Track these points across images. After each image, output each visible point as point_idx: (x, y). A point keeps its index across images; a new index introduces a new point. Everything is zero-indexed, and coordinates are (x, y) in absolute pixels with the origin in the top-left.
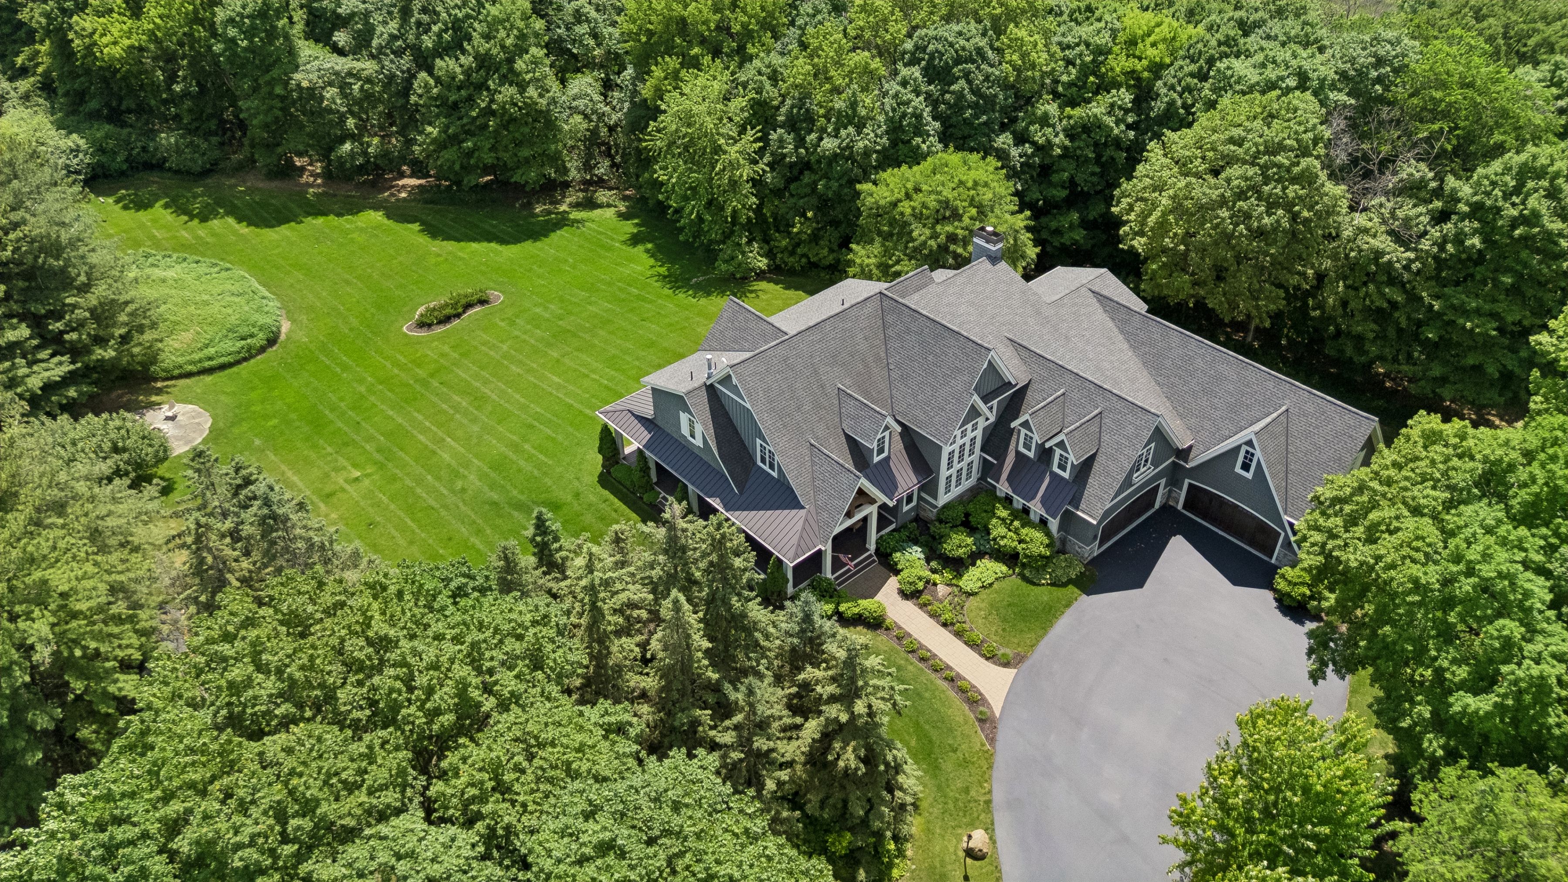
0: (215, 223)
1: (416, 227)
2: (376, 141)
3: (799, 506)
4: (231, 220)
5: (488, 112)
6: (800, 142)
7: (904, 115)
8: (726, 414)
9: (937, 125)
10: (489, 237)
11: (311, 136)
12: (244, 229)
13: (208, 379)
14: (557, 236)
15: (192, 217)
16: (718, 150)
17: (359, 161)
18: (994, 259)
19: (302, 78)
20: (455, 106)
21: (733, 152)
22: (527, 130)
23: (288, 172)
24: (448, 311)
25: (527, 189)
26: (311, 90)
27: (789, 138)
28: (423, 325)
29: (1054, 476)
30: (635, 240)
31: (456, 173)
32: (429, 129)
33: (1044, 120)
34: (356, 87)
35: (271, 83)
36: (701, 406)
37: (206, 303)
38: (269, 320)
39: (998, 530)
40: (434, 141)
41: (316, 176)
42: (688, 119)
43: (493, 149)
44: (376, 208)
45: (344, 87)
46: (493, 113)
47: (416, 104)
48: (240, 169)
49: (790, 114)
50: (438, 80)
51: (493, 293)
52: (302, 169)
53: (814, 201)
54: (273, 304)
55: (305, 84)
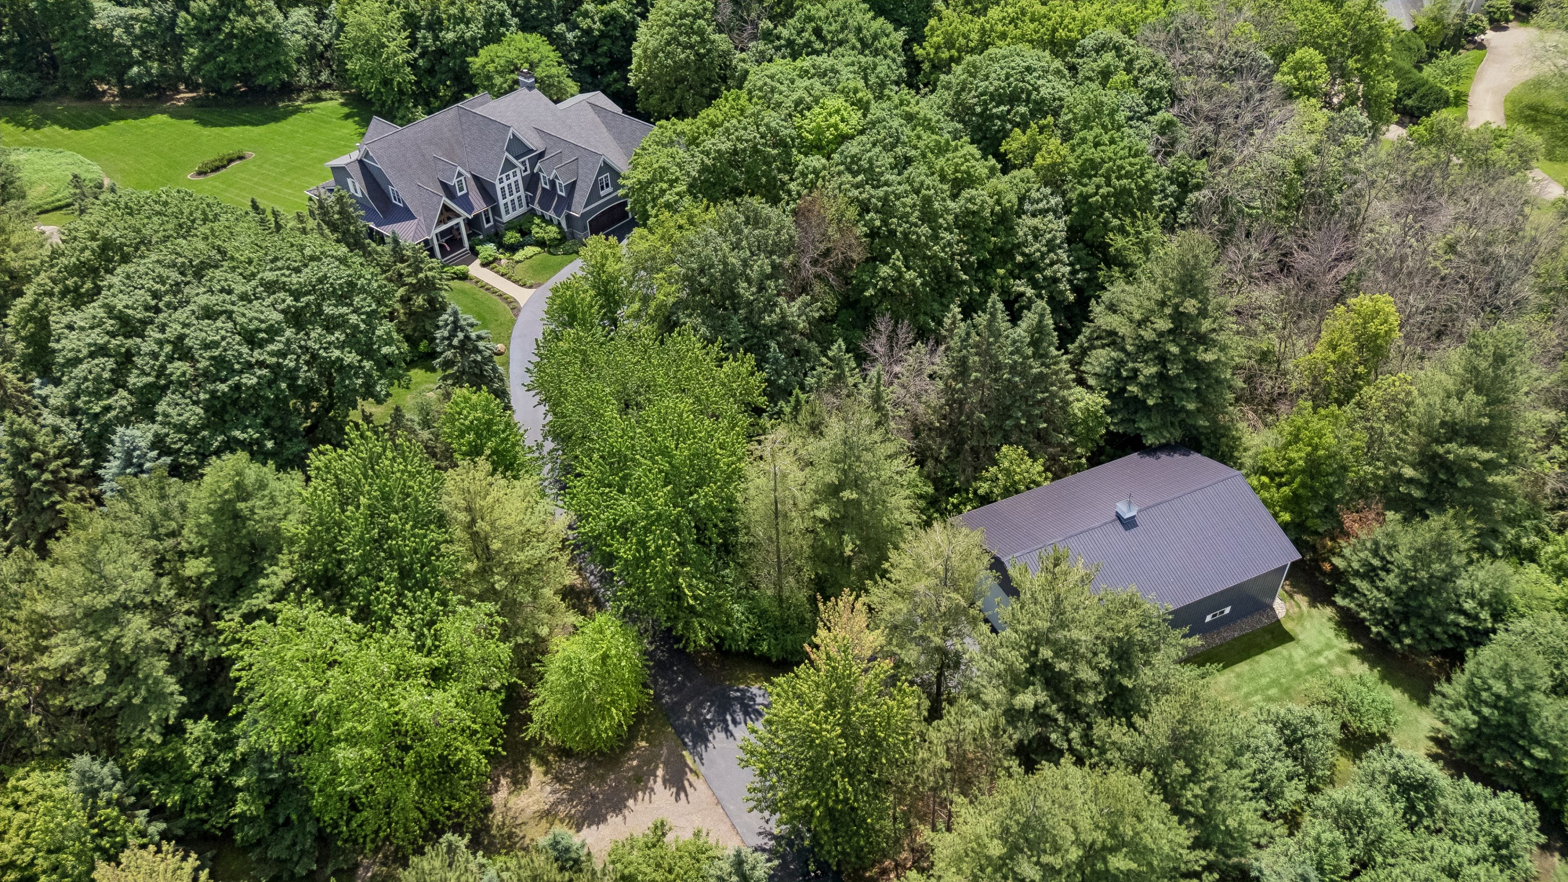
0: (46, 130)
1: (192, 121)
2: (156, 65)
3: (414, 218)
4: (56, 127)
5: (231, 35)
6: (436, 38)
7: (492, 15)
8: (371, 176)
9: (516, 20)
10: (244, 123)
11: (107, 65)
12: (67, 132)
13: (58, 213)
14: (292, 119)
15: (28, 127)
16: (383, 46)
17: (146, 80)
18: (530, 88)
19: (98, 24)
20: (208, 33)
21: (392, 46)
22: (261, 47)
23: (93, 95)
24: (217, 163)
25: (269, 88)
26: (105, 29)
27: (429, 35)
28: (200, 173)
29: (560, 196)
30: (347, 117)
31: (215, 81)
32: (191, 50)
33: (586, 14)
34: (137, 27)
35: (74, 29)
36: (356, 172)
37: (50, 170)
38: (94, 176)
39: (535, 230)
40: (196, 59)
41: (114, 96)
42: (361, 26)
43: (239, 61)
44: (163, 112)
45: (128, 29)
46: (235, 36)
47: (181, 35)
48: (56, 95)
49: (428, 21)
50: (194, 16)
51: (247, 153)
52: (104, 92)
53: (451, 75)
54: (96, 168)
55: (99, 27)
